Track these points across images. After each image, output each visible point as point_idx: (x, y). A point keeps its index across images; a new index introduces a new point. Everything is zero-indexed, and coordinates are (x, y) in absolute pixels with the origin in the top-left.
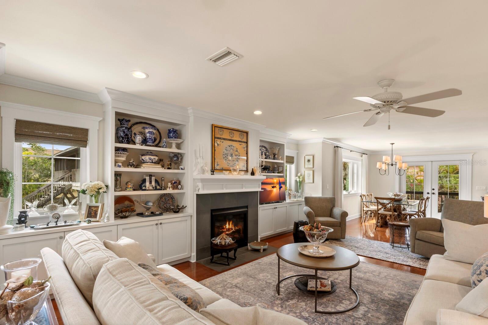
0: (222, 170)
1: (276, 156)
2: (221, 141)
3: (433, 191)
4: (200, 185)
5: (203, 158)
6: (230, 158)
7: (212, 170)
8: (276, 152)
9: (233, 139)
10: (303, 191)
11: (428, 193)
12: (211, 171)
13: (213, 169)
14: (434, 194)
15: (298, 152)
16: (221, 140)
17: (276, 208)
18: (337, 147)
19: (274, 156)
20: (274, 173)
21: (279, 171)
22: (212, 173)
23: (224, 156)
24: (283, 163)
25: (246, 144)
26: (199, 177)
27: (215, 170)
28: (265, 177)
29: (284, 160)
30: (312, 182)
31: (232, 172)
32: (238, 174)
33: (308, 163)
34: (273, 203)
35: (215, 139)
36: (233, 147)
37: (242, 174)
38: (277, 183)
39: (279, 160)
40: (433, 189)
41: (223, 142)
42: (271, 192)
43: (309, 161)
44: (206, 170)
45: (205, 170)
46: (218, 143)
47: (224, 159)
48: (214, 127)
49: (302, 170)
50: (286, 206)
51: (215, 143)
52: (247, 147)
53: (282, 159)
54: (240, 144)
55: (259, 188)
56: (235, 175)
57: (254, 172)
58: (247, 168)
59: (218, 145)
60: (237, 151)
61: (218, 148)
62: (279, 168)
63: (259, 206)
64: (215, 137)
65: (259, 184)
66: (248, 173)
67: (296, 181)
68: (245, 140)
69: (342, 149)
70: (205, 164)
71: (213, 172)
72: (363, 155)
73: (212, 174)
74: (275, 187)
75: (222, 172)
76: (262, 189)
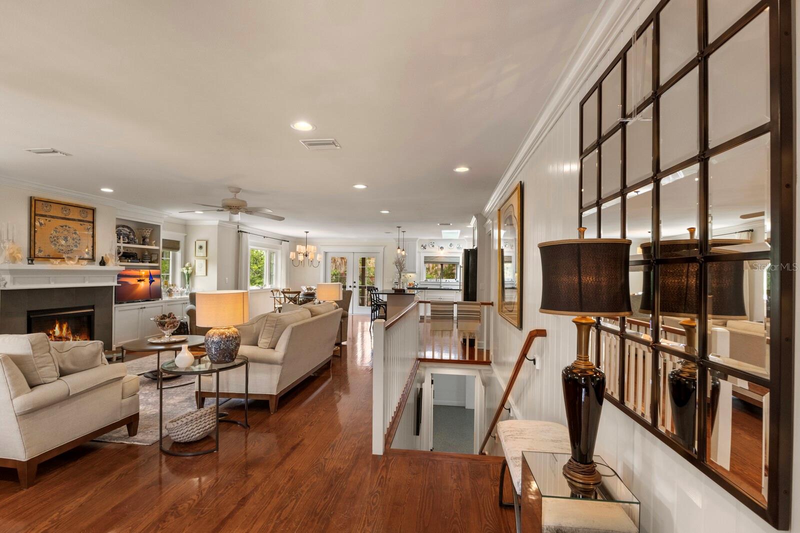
0: (47, 258)
1: (148, 240)
2: (46, 220)
3: (355, 285)
4: (8, 278)
5: (13, 241)
6: (63, 242)
7: (30, 258)
8: (148, 234)
9: (67, 217)
10: (193, 286)
11: (350, 287)
12: (29, 260)
13: (33, 256)
14: (355, 287)
15: (186, 235)
16: (47, 218)
17: (145, 308)
18: (241, 231)
19: (144, 240)
20: (143, 262)
21: (153, 260)
22: (30, 261)
23: (52, 240)
24: (159, 250)
25: (92, 224)
26: (7, 266)
27: (35, 257)
28: (123, 268)
29: (159, 246)
30: (205, 275)
31: (67, 261)
32: (77, 264)
33: (200, 250)
34: (140, 302)
35: (36, 217)
36: (69, 228)
37: (83, 263)
38: (146, 276)
39: (152, 245)
40: (355, 282)
41: (49, 221)
42: (136, 286)
43: (201, 247)
44: (19, 258)
45: (17, 258)
46: (41, 222)
47: (53, 243)
48: (33, 202)
49: (192, 259)
50: (162, 306)
51: (35, 221)
52: (93, 228)
53: (157, 244)
54: (81, 225)
55: (114, 281)
56: (71, 265)
57: (105, 261)
58: (93, 256)
59: (41, 224)
60: (75, 233)
61: (42, 229)
62: (153, 255)
63: (114, 306)
64: (35, 214)
65: (114, 277)
66: (96, 262)
67: (183, 273)
68: (90, 218)
69: (249, 235)
70: (17, 250)
71: (32, 261)
72: (283, 242)
73: (29, 264)
74: (143, 280)
75: (49, 260)
76: (118, 282)
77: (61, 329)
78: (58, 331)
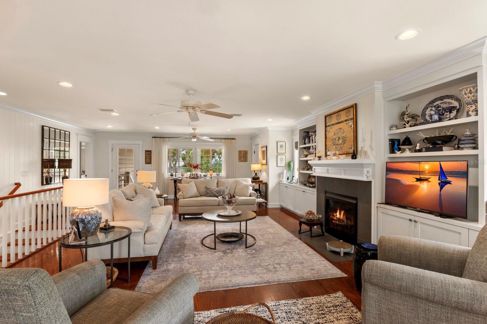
9: (339, 121)
16: (330, 127)
17: (416, 221)
22: (319, 158)
23: (333, 142)
35: (326, 128)
36: (341, 129)
48: (325, 118)
51: (327, 131)
54: (347, 124)
60: (344, 132)
61: (328, 135)
63: (376, 204)
74: (426, 180)
77: (340, 214)
78: (339, 215)
